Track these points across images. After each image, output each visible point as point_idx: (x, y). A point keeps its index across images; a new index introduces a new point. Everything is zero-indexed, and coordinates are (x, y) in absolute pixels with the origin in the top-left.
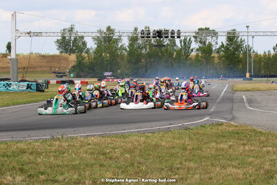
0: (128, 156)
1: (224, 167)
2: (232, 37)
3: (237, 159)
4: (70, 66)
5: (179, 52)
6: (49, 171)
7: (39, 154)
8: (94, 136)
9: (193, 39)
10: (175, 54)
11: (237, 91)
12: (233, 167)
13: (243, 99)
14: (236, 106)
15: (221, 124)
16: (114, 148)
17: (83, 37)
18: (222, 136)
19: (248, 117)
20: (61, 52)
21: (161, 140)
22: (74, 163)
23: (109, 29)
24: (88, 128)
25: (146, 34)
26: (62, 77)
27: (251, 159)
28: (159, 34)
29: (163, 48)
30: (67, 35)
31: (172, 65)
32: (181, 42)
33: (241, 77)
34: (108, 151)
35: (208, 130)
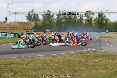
0: (56, 65)
1: (97, 70)
2: (100, 15)
3: (102, 66)
4: (32, 27)
5: (78, 21)
6: (23, 71)
7: (19, 64)
8: (42, 56)
9: (84, 16)
10: (76, 22)
11: (102, 37)
12: (101, 69)
13: (105, 41)
14: (102, 44)
15: (96, 51)
16: (51, 62)
17: (37, 15)
18: (96, 57)
19: (107, 49)
20: (28, 21)
21: (71, 58)
22: (34, 68)
23: (48, 11)
24: (39, 53)
25: (64, 13)
26: (28, 31)
27: (108, 66)
28: (70, 13)
29: (71, 19)
30: (31, 14)
31: (75, 26)
32: (79, 17)
33: (104, 32)
34: (48, 63)
35: (90, 54)
